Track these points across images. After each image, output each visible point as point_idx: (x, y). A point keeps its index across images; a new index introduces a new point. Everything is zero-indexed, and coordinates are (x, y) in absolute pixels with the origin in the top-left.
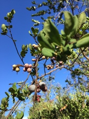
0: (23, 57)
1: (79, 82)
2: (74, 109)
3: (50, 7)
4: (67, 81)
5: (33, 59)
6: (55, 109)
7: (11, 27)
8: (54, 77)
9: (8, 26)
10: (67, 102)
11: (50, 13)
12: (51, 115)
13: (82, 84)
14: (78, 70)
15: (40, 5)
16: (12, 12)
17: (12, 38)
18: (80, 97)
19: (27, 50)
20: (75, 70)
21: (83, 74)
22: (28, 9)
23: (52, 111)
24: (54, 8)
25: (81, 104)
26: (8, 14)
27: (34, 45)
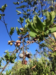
0: (11, 35)
1: (44, 51)
2: (40, 67)
3: (28, 3)
4: (36, 50)
5: (19, 37)
6: (28, 67)
7: (4, 15)
8: (28, 48)
9: (2, 14)
10: (36, 63)
11: (28, 7)
12: (26, 71)
13: (45, 52)
14: (43, 44)
15: (22, 1)
16: (5, 6)
17: (4, 23)
18: (44, 60)
19: (14, 31)
20: (42, 44)
21: (46, 46)
22: (14, 3)
23: (26, 69)
24: (31, 4)
25: (44, 65)
26: (3, 7)
27: (21, 28)
